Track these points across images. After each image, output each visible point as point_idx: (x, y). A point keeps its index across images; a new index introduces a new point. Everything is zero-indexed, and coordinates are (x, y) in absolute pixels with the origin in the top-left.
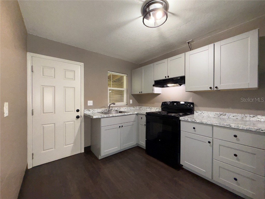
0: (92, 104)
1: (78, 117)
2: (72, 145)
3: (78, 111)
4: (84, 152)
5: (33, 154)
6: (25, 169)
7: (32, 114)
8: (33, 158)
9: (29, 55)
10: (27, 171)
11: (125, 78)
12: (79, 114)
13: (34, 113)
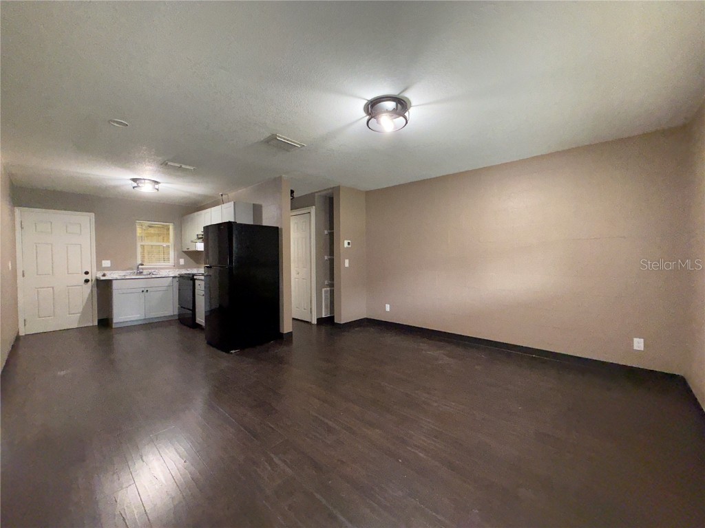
0: (109, 265)
1: (87, 281)
2: (79, 315)
3: (87, 273)
4: (97, 324)
5: (25, 320)
6: (16, 335)
7: (23, 276)
8: (25, 325)
9: (17, 210)
10: (18, 338)
11: (171, 227)
12: (88, 277)
13: (26, 275)
